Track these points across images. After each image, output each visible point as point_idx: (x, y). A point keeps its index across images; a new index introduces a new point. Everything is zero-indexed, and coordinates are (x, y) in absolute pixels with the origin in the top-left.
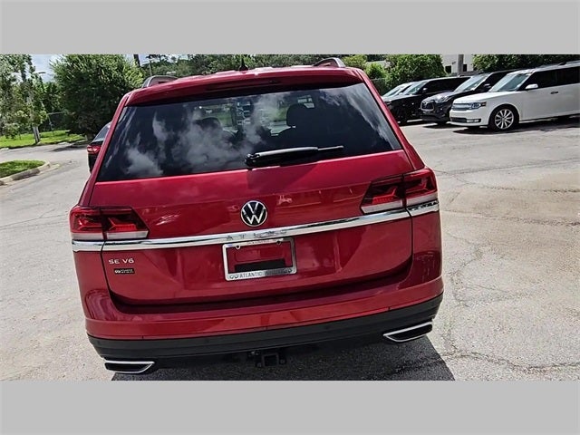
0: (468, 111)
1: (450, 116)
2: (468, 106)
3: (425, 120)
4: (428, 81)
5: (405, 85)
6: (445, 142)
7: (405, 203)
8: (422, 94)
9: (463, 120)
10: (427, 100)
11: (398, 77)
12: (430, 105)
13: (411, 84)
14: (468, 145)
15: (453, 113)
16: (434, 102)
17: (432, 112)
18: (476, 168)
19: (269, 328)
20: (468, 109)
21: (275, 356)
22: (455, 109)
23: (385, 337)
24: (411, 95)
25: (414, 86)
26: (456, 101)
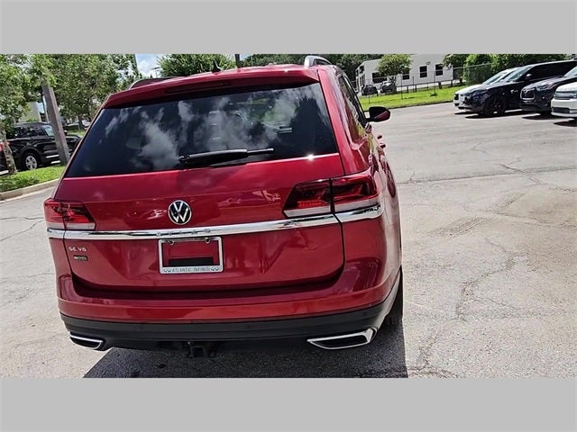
0: (571, 100)
1: (552, 105)
2: (572, 94)
3: (526, 110)
4: (533, 66)
5: (508, 71)
6: (537, 136)
7: (333, 208)
8: (524, 81)
9: (565, 110)
10: (528, 88)
11: (505, 61)
12: (530, 94)
13: (515, 69)
14: (562, 139)
15: (555, 102)
16: (536, 90)
17: (533, 101)
18: (557, 165)
19: (194, 322)
20: (572, 97)
21: (201, 349)
22: (558, 98)
23: (309, 343)
24: (511, 83)
25: (517, 71)
26: (559, 89)
